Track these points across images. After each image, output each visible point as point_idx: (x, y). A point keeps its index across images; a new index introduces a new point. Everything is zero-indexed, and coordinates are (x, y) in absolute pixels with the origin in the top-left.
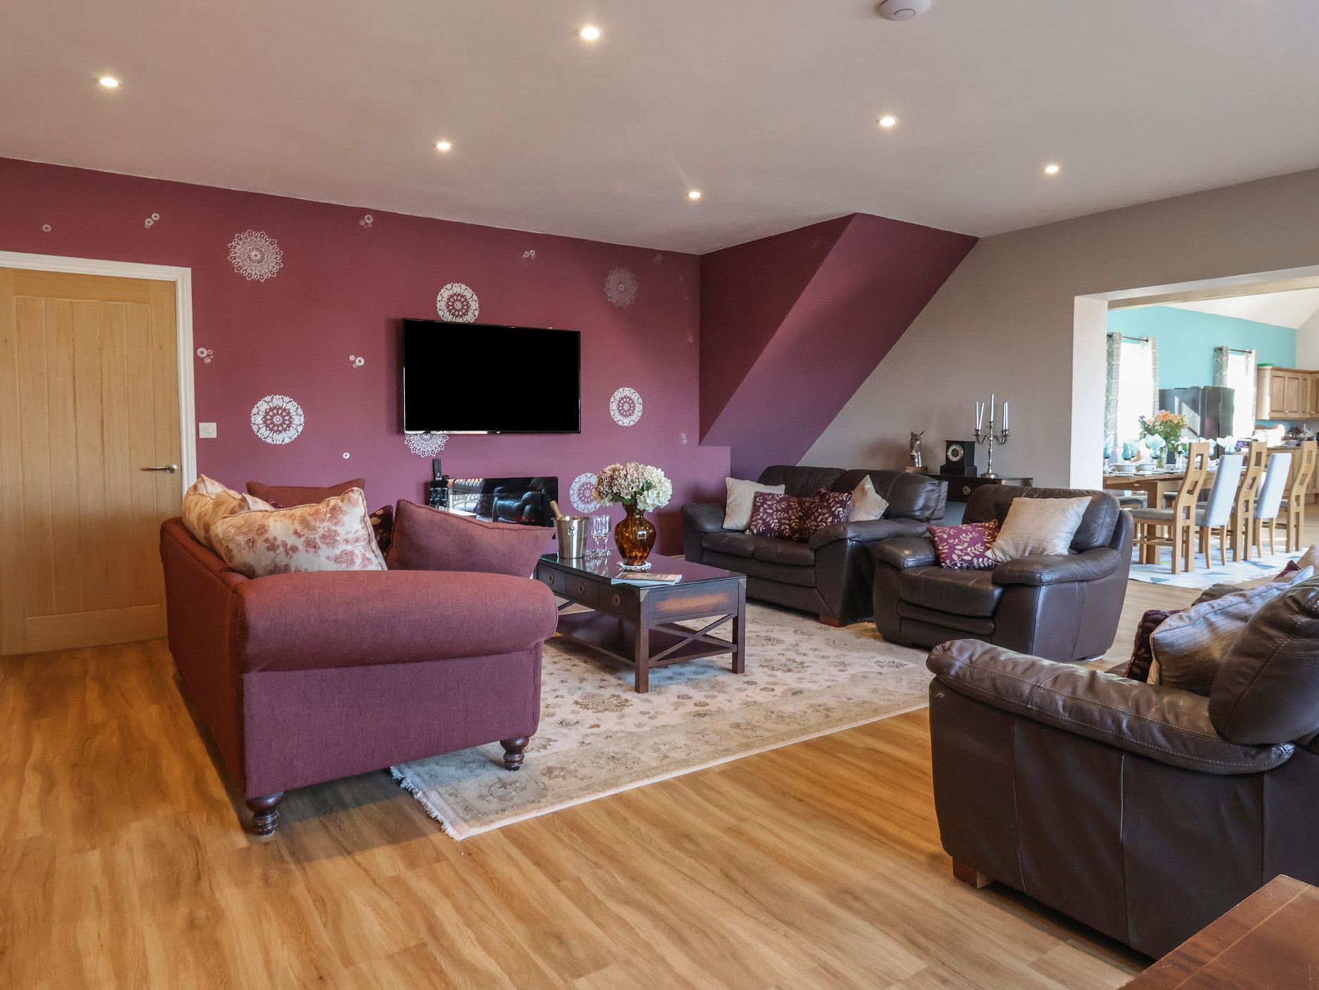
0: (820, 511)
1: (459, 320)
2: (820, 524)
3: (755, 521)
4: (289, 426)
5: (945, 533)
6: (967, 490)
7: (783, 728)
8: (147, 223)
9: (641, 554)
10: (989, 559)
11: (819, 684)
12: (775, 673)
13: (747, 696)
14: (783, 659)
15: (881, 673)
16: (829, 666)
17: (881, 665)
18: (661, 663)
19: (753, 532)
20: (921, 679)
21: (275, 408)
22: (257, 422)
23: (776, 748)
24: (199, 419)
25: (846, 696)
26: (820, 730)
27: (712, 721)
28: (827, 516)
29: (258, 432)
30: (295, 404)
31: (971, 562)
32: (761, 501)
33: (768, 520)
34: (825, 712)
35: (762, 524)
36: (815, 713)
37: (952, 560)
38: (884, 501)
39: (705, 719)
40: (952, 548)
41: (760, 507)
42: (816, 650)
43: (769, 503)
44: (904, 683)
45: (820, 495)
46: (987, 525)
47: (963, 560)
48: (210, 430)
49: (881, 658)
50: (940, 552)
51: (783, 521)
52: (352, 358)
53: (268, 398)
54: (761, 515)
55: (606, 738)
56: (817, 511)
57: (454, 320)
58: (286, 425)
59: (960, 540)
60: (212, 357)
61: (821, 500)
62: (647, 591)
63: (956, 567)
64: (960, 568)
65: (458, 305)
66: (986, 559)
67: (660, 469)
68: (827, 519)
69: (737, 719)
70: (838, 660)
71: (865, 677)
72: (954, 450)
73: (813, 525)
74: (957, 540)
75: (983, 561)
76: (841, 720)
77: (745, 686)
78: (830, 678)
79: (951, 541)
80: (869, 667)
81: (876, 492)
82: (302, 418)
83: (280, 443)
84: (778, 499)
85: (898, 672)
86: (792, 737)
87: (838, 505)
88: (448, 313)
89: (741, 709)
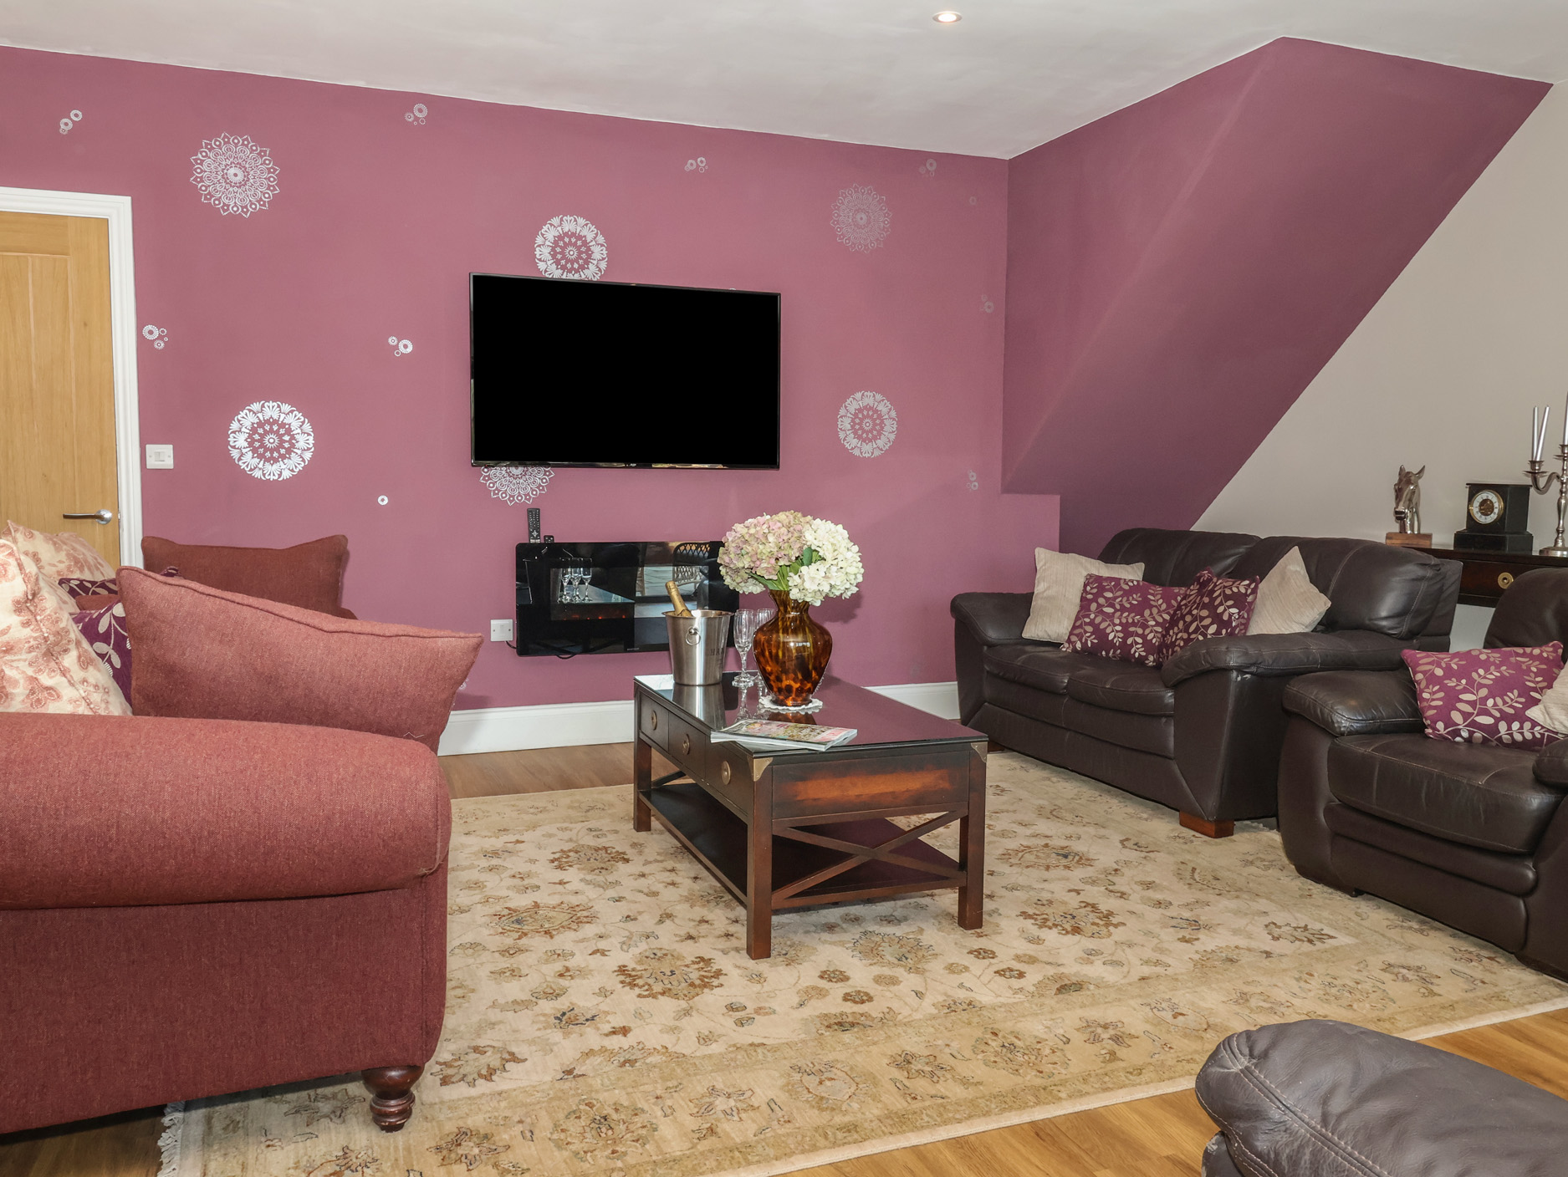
0: (1195, 612)
1: (575, 277)
2: (1193, 636)
3: (1080, 626)
4: (289, 451)
5: (1439, 666)
6: (1505, 580)
7: (1002, 1079)
8: (62, 126)
9: (799, 685)
10: (1534, 724)
11: (1125, 969)
12: (1045, 934)
13: (961, 986)
14: (1073, 901)
15: (1268, 954)
16: (1165, 926)
17: (1277, 932)
18: (798, 902)
19: (1074, 647)
20: (1357, 976)
21: (267, 421)
22: (238, 445)
23: (961, 1134)
24: (148, 435)
25: (1173, 1007)
26: (1082, 1094)
27: (858, 1042)
28: (1207, 622)
29: (240, 459)
30: (299, 415)
31: (1492, 730)
32: (1095, 591)
33: (1102, 626)
34: (1110, 1045)
35: (1092, 633)
36: (1087, 1045)
37: (1449, 723)
38: (1324, 598)
39: (847, 1037)
40: (1452, 698)
41: (1091, 601)
42: (1149, 885)
43: (1109, 595)
44: (1315, 983)
45: (1199, 583)
46: (1536, 651)
47: (1474, 724)
48: (163, 456)
49: (1280, 917)
50: (1425, 704)
51: (1132, 629)
52: (392, 341)
53: (256, 406)
54: (1092, 616)
55: (623, 1065)
56: (1190, 613)
57: (564, 277)
58: (284, 450)
59: (1471, 682)
60: (166, 339)
61: (1200, 593)
62: (767, 762)
63: (1458, 739)
64: (1469, 741)
65: (572, 253)
66: (1527, 725)
67: (840, 526)
68: (1206, 627)
69: (911, 1043)
70: (1187, 914)
71: (1231, 960)
72: (1484, 502)
73: (1182, 638)
74: (1464, 681)
75: (1521, 728)
76: (1139, 1071)
77: (969, 960)
78: (1155, 956)
79: (1451, 683)
80: (1250, 936)
81: (1312, 581)
82: (311, 438)
83: (276, 478)
84: (1127, 587)
85: (1307, 955)
86: (1011, 1109)
87: (1230, 603)
88: (554, 266)
89: (934, 1018)
